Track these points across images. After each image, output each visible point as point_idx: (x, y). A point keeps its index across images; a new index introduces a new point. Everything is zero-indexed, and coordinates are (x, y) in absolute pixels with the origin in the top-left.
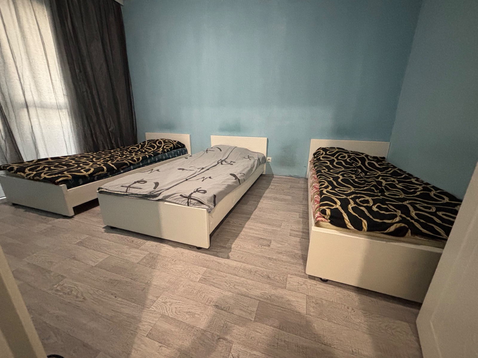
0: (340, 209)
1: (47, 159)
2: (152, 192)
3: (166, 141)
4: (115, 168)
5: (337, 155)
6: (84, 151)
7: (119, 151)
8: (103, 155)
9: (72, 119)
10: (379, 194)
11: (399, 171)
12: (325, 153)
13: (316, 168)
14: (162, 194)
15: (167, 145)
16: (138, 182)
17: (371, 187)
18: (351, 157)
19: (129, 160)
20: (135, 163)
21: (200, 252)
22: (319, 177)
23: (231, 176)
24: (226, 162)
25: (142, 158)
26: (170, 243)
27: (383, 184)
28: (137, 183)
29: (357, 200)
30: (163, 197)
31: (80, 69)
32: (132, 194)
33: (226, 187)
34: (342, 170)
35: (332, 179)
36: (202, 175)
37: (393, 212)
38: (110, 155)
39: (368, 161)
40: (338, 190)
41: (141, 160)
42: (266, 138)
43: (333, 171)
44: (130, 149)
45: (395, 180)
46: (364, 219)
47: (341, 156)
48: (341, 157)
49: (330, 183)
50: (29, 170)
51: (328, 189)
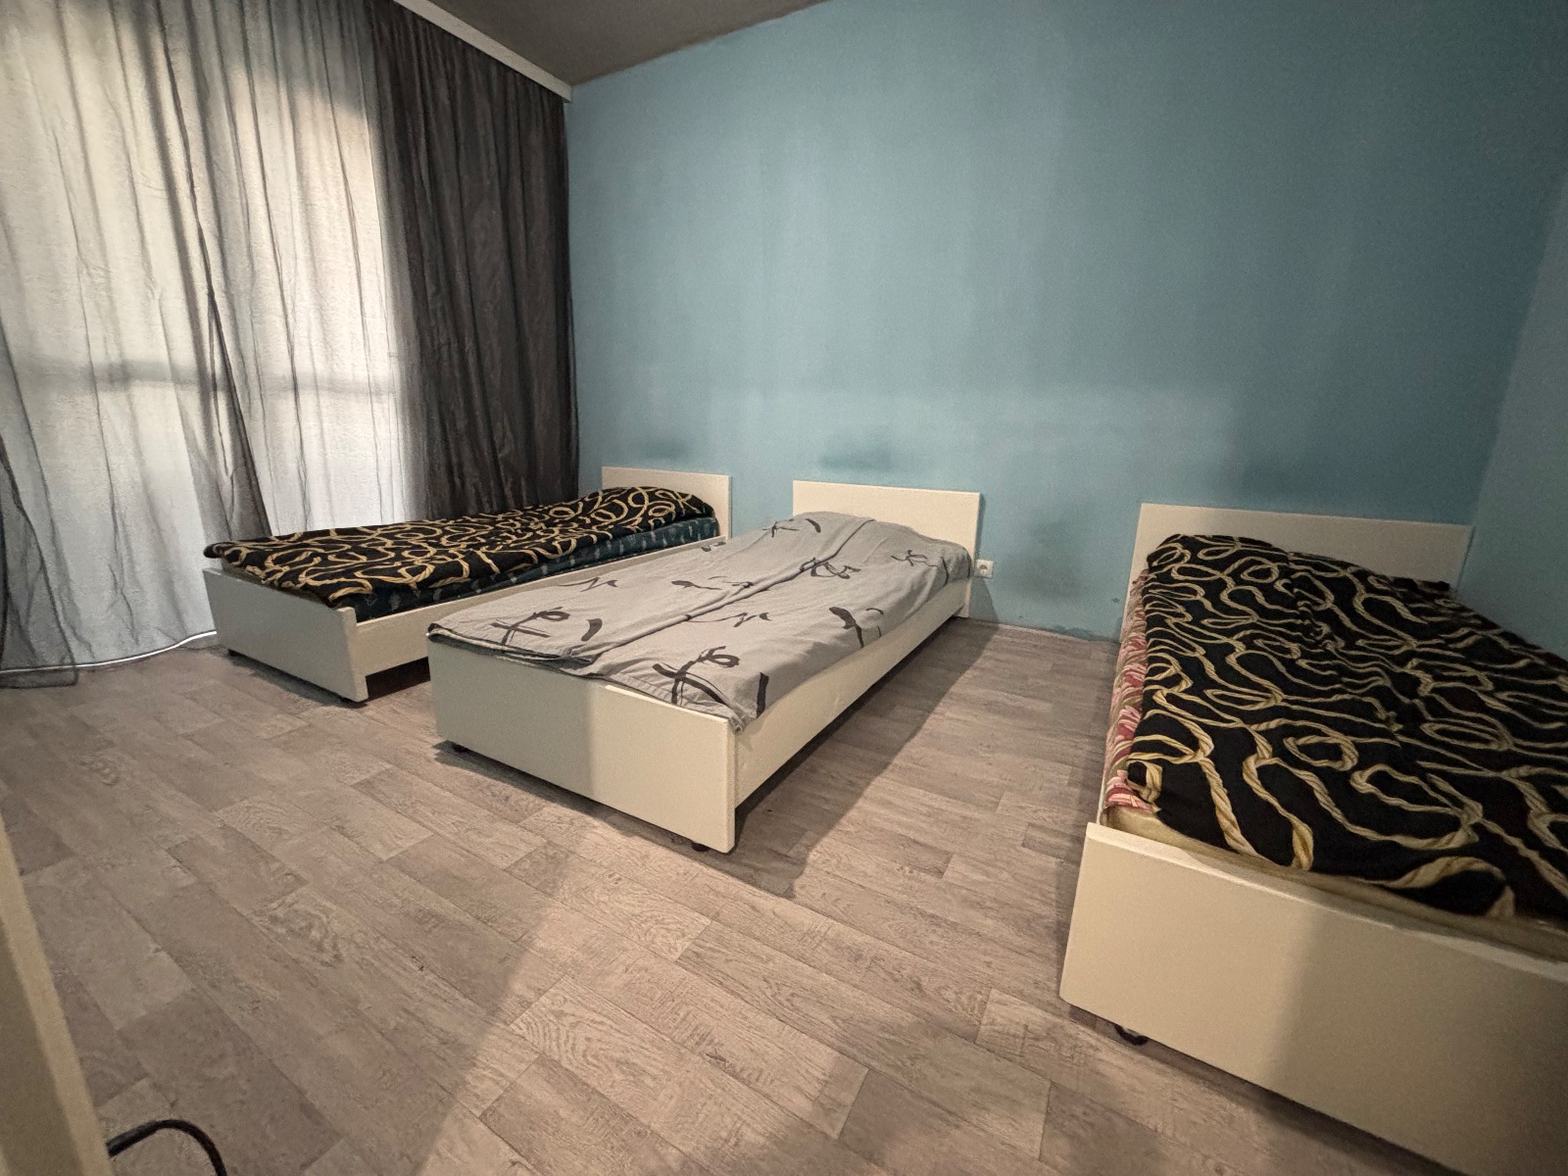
0: (1209, 767)
1: (326, 532)
2: (574, 650)
3: (657, 494)
4: (495, 568)
5: (1236, 565)
6: (423, 512)
7: (518, 518)
8: (472, 527)
9: (404, 423)
10: (1397, 727)
11: (1506, 645)
12: (1191, 557)
13: (1147, 607)
14: (603, 656)
15: (657, 507)
16: (544, 615)
17: (1363, 695)
18: (1293, 576)
19: (541, 546)
20: (555, 556)
21: (701, 862)
22: (1152, 640)
23: (834, 616)
24: (827, 568)
25: (577, 543)
26: (615, 818)
27: (1421, 688)
28: (539, 618)
29: (1290, 743)
30: (604, 667)
31: (438, 285)
32: (519, 651)
33: (808, 652)
34: (1250, 621)
35: (1203, 652)
36: (741, 608)
37: (1445, 806)
38: (491, 528)
39: (1367, 596)
40: (1216, 696)
41: (576, 550)
42: (978, 494)
43: (1212, 623)
44: (551, 513)
45: (1482, 676)
46: (1303, 820)
47: (1251, 569)
48: (1250, 574)
49: (1192, 667)
50: (275, 562)
51: (1175, 691)
